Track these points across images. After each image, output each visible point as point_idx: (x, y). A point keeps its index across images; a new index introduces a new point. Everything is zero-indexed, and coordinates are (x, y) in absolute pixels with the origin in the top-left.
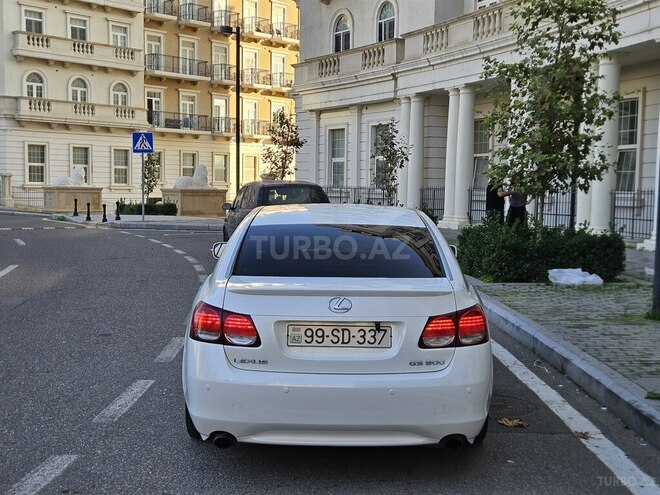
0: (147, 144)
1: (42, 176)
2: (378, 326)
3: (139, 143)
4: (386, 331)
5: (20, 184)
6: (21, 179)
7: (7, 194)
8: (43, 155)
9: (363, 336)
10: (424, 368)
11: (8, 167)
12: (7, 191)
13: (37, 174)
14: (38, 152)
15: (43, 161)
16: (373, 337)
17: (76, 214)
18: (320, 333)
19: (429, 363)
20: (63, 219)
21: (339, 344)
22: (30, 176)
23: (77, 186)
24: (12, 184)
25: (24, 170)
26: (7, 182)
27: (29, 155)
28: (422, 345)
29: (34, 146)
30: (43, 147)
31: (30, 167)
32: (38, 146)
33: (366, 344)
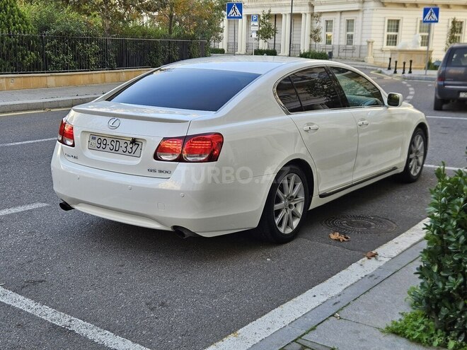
0: (434, 16)
1: (396, 42)
2: (134, 141)
3: (428, 16)
4: (138, 145)
5: (379, 47)
6: (381, 43)
7: (370, 55)
8: (398, 26)
9: (126, 147)
10: (158, 175)
11: (372, 35)
12: (370, 53)
13: (393, 40)
14: (395, 25)
15: (397, 31)
16: (131, 148)
17: (389, 69)
18: (105, 142)
19: (161, 171)
20: (380, 72)
21: (113, 151)
22: (388, 42)
23: (415, 49)
24: (374, 47)
25: (383, 38)
26: (370, 45)
27: (388, 26)
28: (156, 157)
29: (392, 20)
30: (398, 21)
31: (388, 36)
32: (394, 20)
33: (127, 153)
